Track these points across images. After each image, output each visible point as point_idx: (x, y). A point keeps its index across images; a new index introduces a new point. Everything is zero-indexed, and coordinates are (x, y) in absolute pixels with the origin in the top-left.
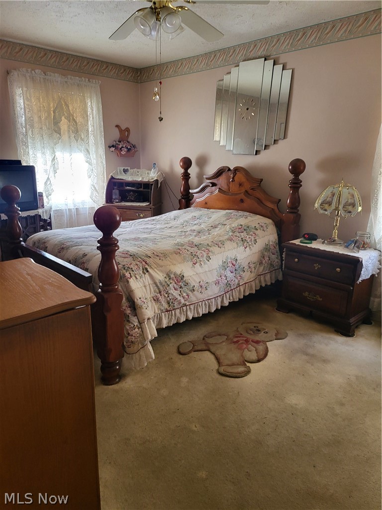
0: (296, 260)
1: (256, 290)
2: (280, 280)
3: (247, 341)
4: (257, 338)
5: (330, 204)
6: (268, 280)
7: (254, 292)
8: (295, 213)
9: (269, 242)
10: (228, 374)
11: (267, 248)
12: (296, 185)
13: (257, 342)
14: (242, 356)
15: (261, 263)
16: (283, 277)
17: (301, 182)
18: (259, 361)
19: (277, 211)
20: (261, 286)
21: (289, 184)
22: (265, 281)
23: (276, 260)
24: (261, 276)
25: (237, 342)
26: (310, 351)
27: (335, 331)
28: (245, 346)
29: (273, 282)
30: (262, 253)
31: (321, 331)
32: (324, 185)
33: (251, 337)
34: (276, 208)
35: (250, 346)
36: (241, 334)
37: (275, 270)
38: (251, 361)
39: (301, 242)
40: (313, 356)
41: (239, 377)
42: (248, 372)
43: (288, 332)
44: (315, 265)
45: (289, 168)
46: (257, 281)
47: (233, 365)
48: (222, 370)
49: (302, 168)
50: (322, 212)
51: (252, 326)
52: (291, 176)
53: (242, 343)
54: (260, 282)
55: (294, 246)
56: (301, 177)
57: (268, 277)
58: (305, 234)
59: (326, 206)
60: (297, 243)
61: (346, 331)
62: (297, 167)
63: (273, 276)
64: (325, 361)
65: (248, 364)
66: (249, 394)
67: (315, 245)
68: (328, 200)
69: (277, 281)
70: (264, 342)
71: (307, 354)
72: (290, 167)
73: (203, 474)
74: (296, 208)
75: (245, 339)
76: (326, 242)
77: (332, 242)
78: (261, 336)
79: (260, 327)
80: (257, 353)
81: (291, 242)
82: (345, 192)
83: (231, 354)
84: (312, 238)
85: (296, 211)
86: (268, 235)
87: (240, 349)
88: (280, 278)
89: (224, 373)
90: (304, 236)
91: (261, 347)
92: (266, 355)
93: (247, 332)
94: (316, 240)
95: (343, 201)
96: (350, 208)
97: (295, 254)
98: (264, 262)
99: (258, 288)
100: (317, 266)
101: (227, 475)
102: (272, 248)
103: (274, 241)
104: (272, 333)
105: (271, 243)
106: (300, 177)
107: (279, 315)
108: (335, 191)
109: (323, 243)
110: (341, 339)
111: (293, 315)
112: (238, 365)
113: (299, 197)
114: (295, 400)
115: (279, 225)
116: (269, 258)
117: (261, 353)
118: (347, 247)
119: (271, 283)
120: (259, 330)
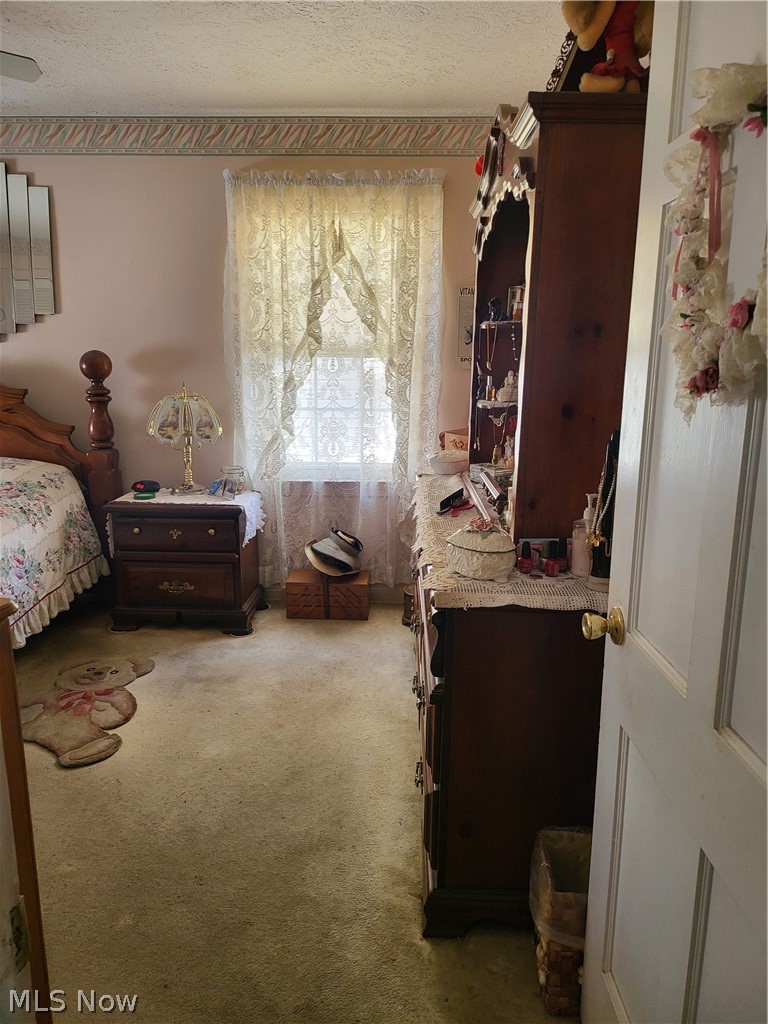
0: (136, 530)
1: (70, 604)
2: (105, 575)
3: (87, 698)
4: (103, 687)
5: (175, 426)
6: (86, 579)
7: (68, 607)
8: (110, 448)
9: (72, 509)
10: (81, 761)
11: (70, 521)
12: (100, 398)
13: (108, 692)
14: (92, 723)
15: (67, 550)
16: (111, 569)
17: (109, 392)
18: (127, 719)
19: (70, 448)
20: (76, 594)
21: (89, 397)
22: (81, 582)
23: (93, 540)
24: (73, 575)
25: (69, 705)
26: (202, 674)
27: (225, 633)
28: (87, 707)
29: (96, 581)
30: (65, 531)
31: (203, 639)
32: (152, 396)
33: (91, 689)
34: (66, 443)
35: (97, 703)
36: (69, 690)
37: (95, 558)
38: (113, 724)
39: (135, 498)
40: (209, 680)
41: (107, 758)
42: (118, 742)
43: (152, 658)
44: (171, 532)
45: (82, 369)
46: (68, 585)
47: (83, 743)
48: (66, 759)
49: (106, 367)
50: (163, 440)
51: (82, 671)
52: (88, 383)
53: (80, 704)
54: (73, 586)
55: (128, 506)
56: (107, 383)
57: (85, 574)
58: (136, 484)
59: (170, 431)
60: (132, 501)
61: (240, 627)
62: (96, 366)
63: (94, 570)
64: (230, 680)
65: (111, 732)
66: (137, 774)
67: (162, 498)
68: (169, 420)
69: (101, 578)
70: (121, 688)
71: (199, 681)
72: (84, 366)
73: (125, 921)
74: (108, 439)
75: (81, 695)
76: (177, 491)
77: (187, 489)
78: (109, 681)
79: (99, 667)
80: (117, 709)
81: (117, 500)
82: (194, 405)
83: (69, 730)
84: (152, 488)
85: (109, 445)
86: (67, 497)
87: (80, 713)
88: (106, 571)
89: (74, 762)
90: (134, 488)
91: (119, 698)
92: (134, 706)
93: (77, 683)
94: (158, 491)
95: (195, 422)
96: (207, 430)
97: (131, 520)
98: (71, 547)
99: (72, 599)
100: (175, 534)
101: (167, 899)
102: (80, 517)
103: (80, 505)
104: (127, 669)
105: (76, 510)
106: (104, 383)
107: (122, 638)
108: (178, 404)
109: (173, 493)
110: (237, 641)
111: (147, 630)
112: (92, 740)
113: (110, 420)
114: (215, 749)
115: (82, 474)
116: (79, 537)
117: (125, 706)
118: (213, 494)
119: (93, 584)
120: (100, 673)
